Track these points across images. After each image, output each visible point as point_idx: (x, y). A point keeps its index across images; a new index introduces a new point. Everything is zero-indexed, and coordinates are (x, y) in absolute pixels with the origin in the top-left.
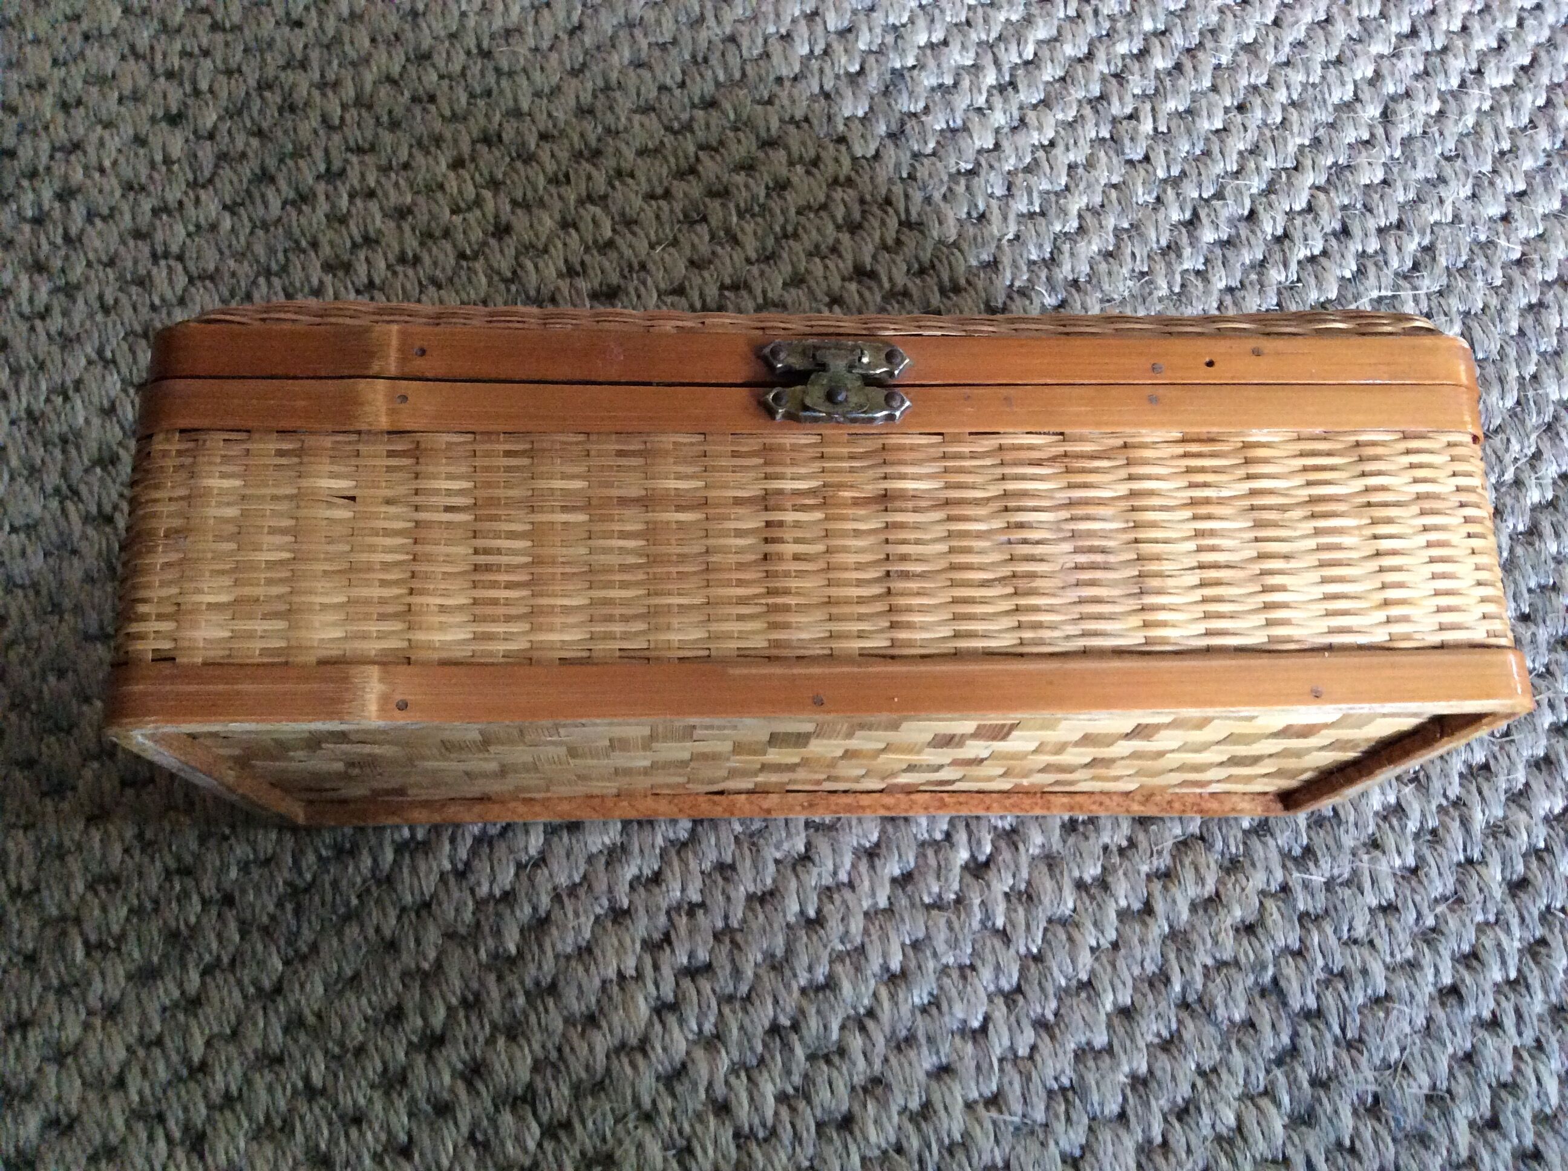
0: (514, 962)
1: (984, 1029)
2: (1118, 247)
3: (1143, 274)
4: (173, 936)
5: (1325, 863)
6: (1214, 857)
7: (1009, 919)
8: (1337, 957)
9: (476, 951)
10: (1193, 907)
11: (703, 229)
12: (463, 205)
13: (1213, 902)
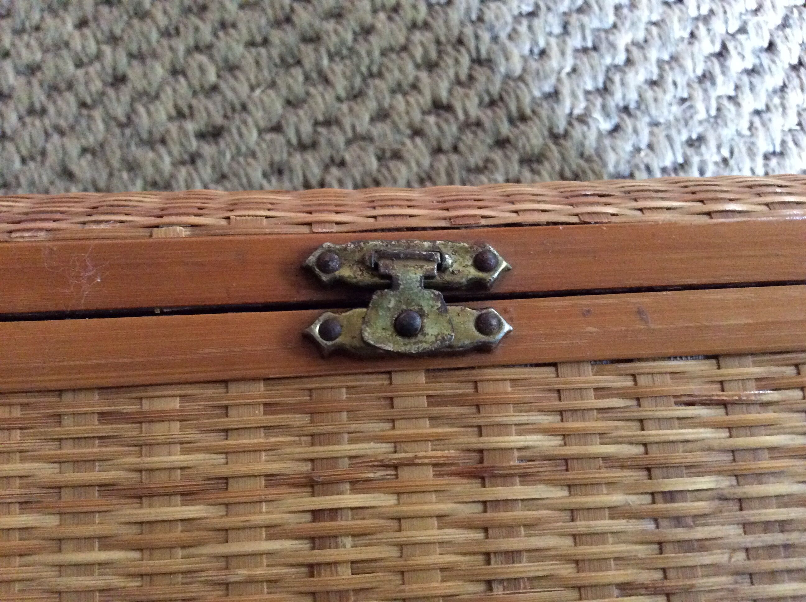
2: (661, 76)
3: (683, 100)
11: (298, 73)
12: (85, 60)
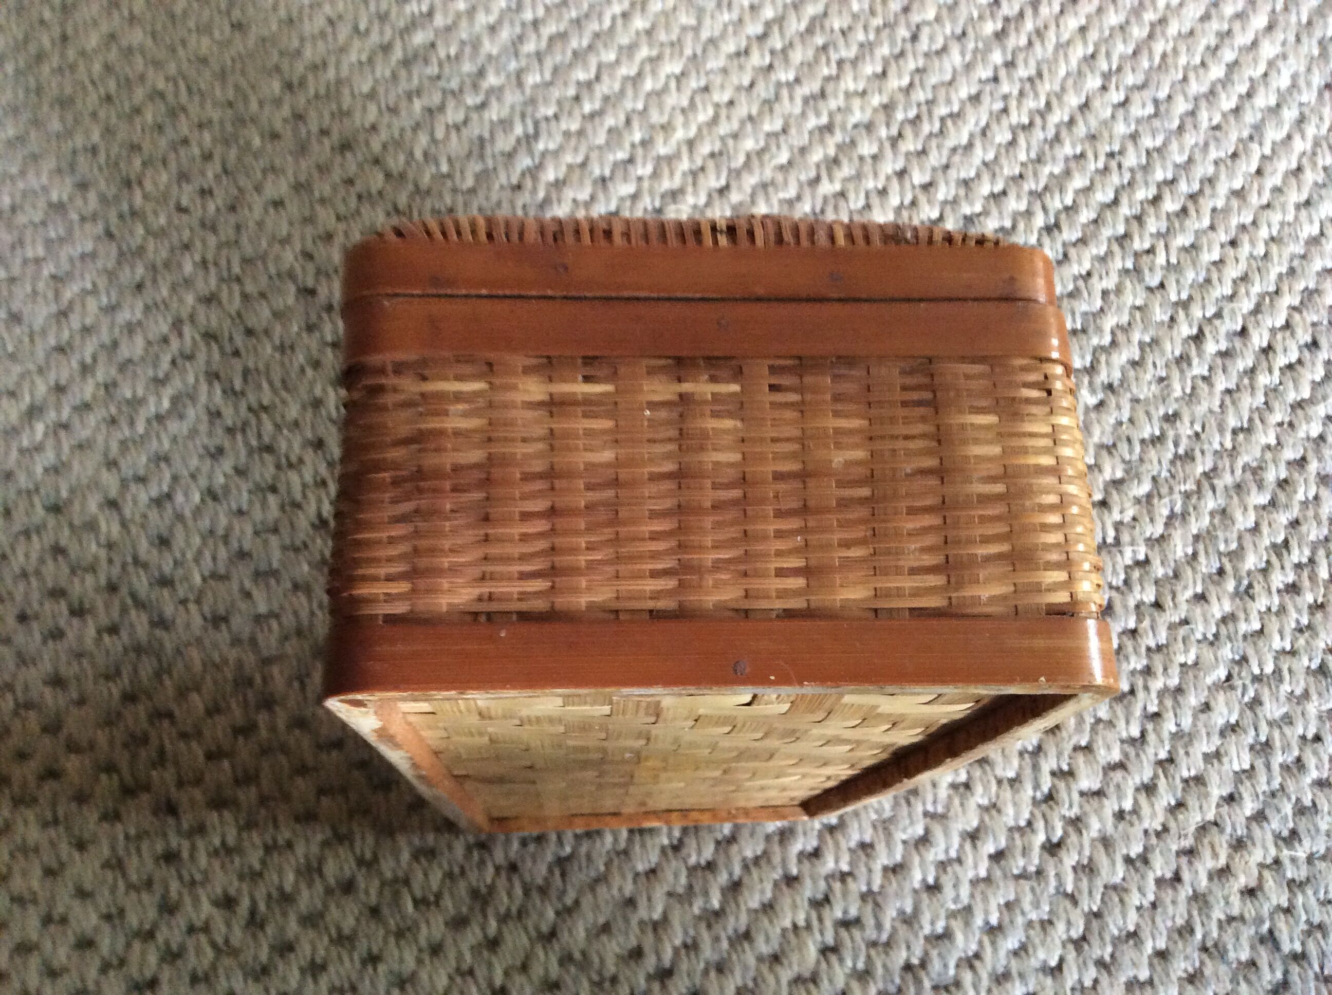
0: (718, 914)
1: (1059, 967)
4: (475, 894)
5: (1307, 842)
6: (1225, 838)
7: (1076, 886)
8: (1317, 913)
9: (691, 905)
10: (1210, 878)
13: (1224, 872)
